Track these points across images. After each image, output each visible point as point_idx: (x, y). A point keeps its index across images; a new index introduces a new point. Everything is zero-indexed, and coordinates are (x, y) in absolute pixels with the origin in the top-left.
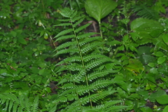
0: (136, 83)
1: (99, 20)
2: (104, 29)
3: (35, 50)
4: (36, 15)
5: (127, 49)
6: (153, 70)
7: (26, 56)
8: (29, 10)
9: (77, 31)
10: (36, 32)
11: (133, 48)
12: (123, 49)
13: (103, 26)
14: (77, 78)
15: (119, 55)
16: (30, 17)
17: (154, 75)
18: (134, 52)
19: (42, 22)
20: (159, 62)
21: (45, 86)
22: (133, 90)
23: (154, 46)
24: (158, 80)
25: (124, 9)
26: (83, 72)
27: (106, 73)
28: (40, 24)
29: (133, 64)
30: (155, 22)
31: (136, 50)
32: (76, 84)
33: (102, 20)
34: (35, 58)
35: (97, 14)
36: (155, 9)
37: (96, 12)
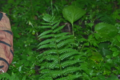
0: (96, 70)
1: (72, 23)
2: (75, 30)
3: (25, 42)
4: (27, 17)
5: (91, 45)
6: (109, 61)
7: (19, 46)
8: (22, 13)
10: (27, 29)
11: (95, 44)
12: (88, 45)
13: (75, 27)
14: (51, 66)
15: (85, 49)
16: (23, 18)
17: (110, 64)
18: (96, 47)
19: (31, 22)
20: (114, 55)
21: (31, 68)
22: (94, 74)
23: (111, 43)
24: (113, 68)
25: (90, 15)
27: (75, 62)
28: (30, 23)
29: (95, 55)
30: (113, 26)
31: (98, 46)
32: (51, 69)
33: (74, 23)
34: (25, 48)
36: (113, 17)
37: (70, 17)
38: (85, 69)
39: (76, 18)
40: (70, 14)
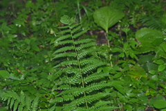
0: (134, 88)
1: (107, 29)
2: (111, 38)
3: (46, 57)
4: (49, 24)
6: (154, 77)
9: (74, 37)
10: (47, 39)
11: (133, 55)
13: (110, 35)
15: (120, 62)
16: (42, 26)
17: (155, 82)
18: (135, 60)
19: (54, 30)
20: (159, 70)
25: (133, 19)
26: (78, 75)
28: (52, 32)
29: (137, 71)
30: (159, 32)
33: (109, 29)
34: (46, 64)
35: (105, 23)
36: (162, 20)
38: (119, 86)
39: (112, 23)
40: (104, 18)
